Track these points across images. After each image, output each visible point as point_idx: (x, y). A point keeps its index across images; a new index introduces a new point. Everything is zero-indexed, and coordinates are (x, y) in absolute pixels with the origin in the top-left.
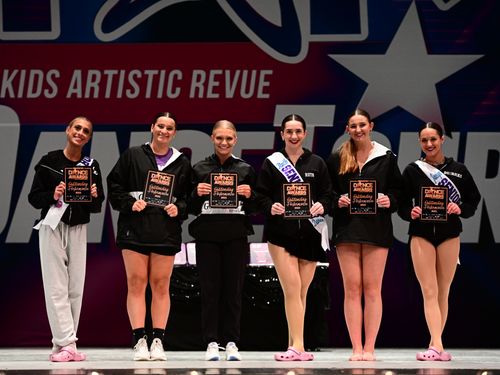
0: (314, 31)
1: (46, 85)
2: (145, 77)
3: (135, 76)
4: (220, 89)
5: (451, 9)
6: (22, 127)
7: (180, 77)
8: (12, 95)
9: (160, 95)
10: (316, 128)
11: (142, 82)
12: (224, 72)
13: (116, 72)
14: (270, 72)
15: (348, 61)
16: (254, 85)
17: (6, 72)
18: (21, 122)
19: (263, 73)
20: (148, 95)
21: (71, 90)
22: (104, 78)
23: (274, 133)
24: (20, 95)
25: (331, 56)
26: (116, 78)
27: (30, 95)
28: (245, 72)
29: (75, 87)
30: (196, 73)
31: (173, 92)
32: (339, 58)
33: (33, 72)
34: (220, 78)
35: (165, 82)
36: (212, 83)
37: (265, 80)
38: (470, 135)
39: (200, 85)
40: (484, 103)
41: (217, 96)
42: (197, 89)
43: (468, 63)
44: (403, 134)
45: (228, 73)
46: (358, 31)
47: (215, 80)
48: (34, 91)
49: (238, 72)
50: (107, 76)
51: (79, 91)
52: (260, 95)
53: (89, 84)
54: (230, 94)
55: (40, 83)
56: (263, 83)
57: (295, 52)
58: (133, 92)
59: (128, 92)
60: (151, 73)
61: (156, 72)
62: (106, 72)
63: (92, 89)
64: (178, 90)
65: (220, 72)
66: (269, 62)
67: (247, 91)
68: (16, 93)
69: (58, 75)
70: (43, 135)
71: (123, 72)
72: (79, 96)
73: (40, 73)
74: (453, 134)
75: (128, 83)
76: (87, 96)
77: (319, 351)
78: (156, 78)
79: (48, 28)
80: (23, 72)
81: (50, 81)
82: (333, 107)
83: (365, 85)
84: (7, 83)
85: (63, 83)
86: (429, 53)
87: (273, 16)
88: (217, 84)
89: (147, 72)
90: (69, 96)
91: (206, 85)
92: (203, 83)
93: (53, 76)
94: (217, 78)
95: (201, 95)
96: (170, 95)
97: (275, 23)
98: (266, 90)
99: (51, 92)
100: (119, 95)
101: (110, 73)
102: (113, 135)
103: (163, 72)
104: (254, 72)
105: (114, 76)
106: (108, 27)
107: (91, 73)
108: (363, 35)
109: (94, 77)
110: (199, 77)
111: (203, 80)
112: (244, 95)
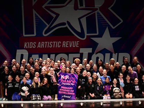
0: (87, 33)
1: (33, 45)
3: (51, 43)
4: (69, 45)
5: (115, 28)
6: (28, 54)
7: (60, 43)
8: (27, 48)
9: (56, 47)
10: (88, 53)
11: (53, 44)
12: (69, 42)
14: (79, 42)
15: (94, 39)
16: (75, 44)
17: (25, 43)
18: (28, 53)
19: (77, 42)
20: (54, 47)
21: (38, 46)
22: (45, 43)
23: (80, 54)
24: (28, 47)
25: (91, 38)
26: (47, 43)
27: (30, 47)
28: (74, 42)
29: (39, 45)
30: (63, 42)
31: (59, 46)
32: (93, 39)
33: (31, 43)
34: (69, 43)
35: (57, 44)
36: (67, 44)
37: (78, 43)
38: (119, 53)
39: (64, 44)
40: (122, 47)
41: (68, 47)
42: (64, 45)
43: (119, 39)
44: (106, 54)
45: (70, 42)
46: (96, 33)
48: (31, 47)
49: (72, 42)
51: (40, 46)
52: (77, 46)
53: (42, 45)
54: (71, 46)
55: (32, 45)
56: (77, 44)
57: (84, 37)
60: (54, 42)
61: (55, 42)
64: (60, 46)
66: (79, 40)
67: (74, 46)
68: (27, 47)
69: (36, 43)
70: (33, 55)
71: (49, 42)
72: (40, 47)
73: (32, 43)
74: (116, 53)
75: (50, 45)
76: (42, 47)
78: (56, 43)
79: (34, 34)
80: (29, 43)
81: (34, 44)
82: (92, 48)
83: (98, 44)
84: (25, 45)
85: (37, 45)
86: (111, 37)
87: (79, 30)
89: (53, 42)
90: (38, 47)
91: (66, 44)
92: (65, 44)
93: (35, 43)
94: (68, 43)
95: (65, 47)
96: (58, 47)
97: (79, 32)
98: (78, 45)
99: (34, 47)
100: (48, 47)
101: (46, 42)
102: (47, 55)
103: (57, 42)
104: (75, 42)
107: (42, 42)
108: (97, 34)
109: (43, 43)
110: (64, 43)
111: (65, 43)
112: (73, 46)
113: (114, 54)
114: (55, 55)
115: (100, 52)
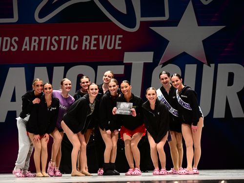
0: (142, 16)
1: (11, 45)
2: (60, 40)
3: (55, 40)
4: (97, 45)
5: (209, 4)
7: (77, 40)
9: (68, 49)
10: (144, 63)
11: (59, 42)
12: (99, 37)
13: (46, 38)
14: (121, 36)
15: (159, 30)
16: (113, 43)
19: (118, 37)
20: (62, 49)
21: (24, 47)
22: (40, 41)
23: (124, 66)
25: (151, 28)
26: (46, 41)
27: (4, 50)
28: (109, 37)
29: (26, 45)
30: (85, 37)
31: (74, 47)
32: (157, 30)
33: (5, 39)
34: (97, 40)
35: (70, 43)
36: (93, 42)
37: (119, 40)
38: (219, 65)
40: (226, 49)
41: (95, 48)
42: (86, 45)
43: (218, 30)
44: (187, 65)
45: (101, 37)
46: (164, 15)
47: (95, 41)
48: (6, 48)
49: (106, 37)
50: (41, 39)
51: (28, 47)
52: (117, 48)
53: (33, 44)
54: (102, 47)
55: (9, 44)
56: (118, 42)
57: (133, 26)
58: (54, 47)
59: (52, 47)
60: (63, 38)
61: (66, 37)
62: (41, 38)
63: (34, 46)
64: (76, 46)
65: (97, 37)
67: (110, 46)
69: (17, 39)
71: (49, 38)
72: (28, 50)
73: (9, 39)
74: (211, 65)
75: (52, 43)
76: (32, 49)
77: (147, 172)
78: (66, 40)
79: (12, 17)
80: (1, 39)
81: (13, 43)
82: (152, 53)
83: (167, 42)
85: (20, 43)
86: (199, 25)
87: (122, 8)
88: (95, 42)
89: (61, 37)
90: (23, 50)
91: (90, 43)
92: (88, 42)
93: (15, 40)
94: (95, 39)
95: (88, 48)
97: (123, 12)
98: (119, 45)
99: (14, 48)
100: (48, 49)
101: (43, 38)
102: (45, 68)
103: (69, 37)
104: (114, 36)
105: (45, 39)
106: (41, 15)
107: (33, 38)
108: (166, 18)
109: (35, 40)
110: (87, 39)
111: (89, 40)
112: (108, 48)
113: (205, 66)
114: (63, 68)
115: (173, 61)
